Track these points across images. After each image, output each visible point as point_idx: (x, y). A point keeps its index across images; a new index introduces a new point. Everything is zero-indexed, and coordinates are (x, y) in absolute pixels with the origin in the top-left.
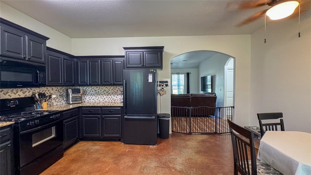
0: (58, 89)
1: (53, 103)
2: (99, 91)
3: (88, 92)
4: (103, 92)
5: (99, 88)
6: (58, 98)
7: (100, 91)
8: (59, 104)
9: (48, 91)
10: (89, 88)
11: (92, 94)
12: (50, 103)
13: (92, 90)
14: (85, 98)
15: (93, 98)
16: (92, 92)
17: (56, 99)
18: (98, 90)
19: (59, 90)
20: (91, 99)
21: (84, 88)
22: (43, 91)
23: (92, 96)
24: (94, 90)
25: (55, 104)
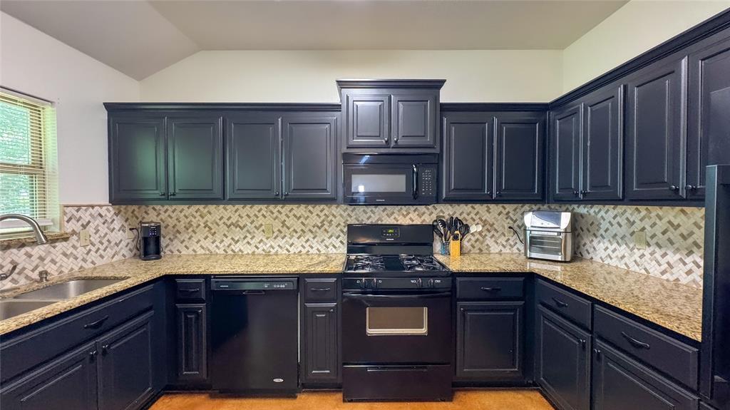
0: (507, 210)
1: (487, 245)
2: (643, 229)
3: (604, 225)
4: (664, 233)
5: (644, 213)
6: (505, 236)
7: (648, 227)
8: (507, 250)
9: (476, 215)
10: (606, 212)
11: (616, 235)
12: (480, 246)
13: (618, 219)
14: (594, 248)
15: (618, 253)
16: (615, 229)
17: (499, 237)
18: (641, 220)
19: (509, 212)
20: (613, 256)
21: (592, 211)
22: (463, 212)
23: (615, 245)
24: (623, 222)
25: (495, 249)
